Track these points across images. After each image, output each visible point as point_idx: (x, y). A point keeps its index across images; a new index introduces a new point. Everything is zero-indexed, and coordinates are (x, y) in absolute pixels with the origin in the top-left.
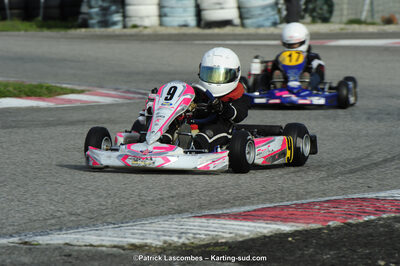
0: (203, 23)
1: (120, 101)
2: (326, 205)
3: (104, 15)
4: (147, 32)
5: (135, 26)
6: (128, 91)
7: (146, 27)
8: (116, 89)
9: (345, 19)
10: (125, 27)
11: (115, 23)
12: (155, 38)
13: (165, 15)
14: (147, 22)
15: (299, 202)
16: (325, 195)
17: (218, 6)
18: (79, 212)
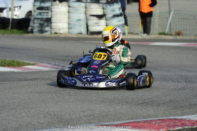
0: (89, 32)
1: (52, 69)
2: (158, 121)
3: (41, 27)
4: (62, 36)
5: (56, 33)
6: (55, 65)
7: (61, 34)
8: (49, 64)
9: (157, 32)
10: (51, 33)
11: (46, 31)
12: (66, 39)
13: (71, 28)
14: (62, 32)
15: (145, 120)
16: (157, 117)
17: (97, 25)
18: (42, 122)
